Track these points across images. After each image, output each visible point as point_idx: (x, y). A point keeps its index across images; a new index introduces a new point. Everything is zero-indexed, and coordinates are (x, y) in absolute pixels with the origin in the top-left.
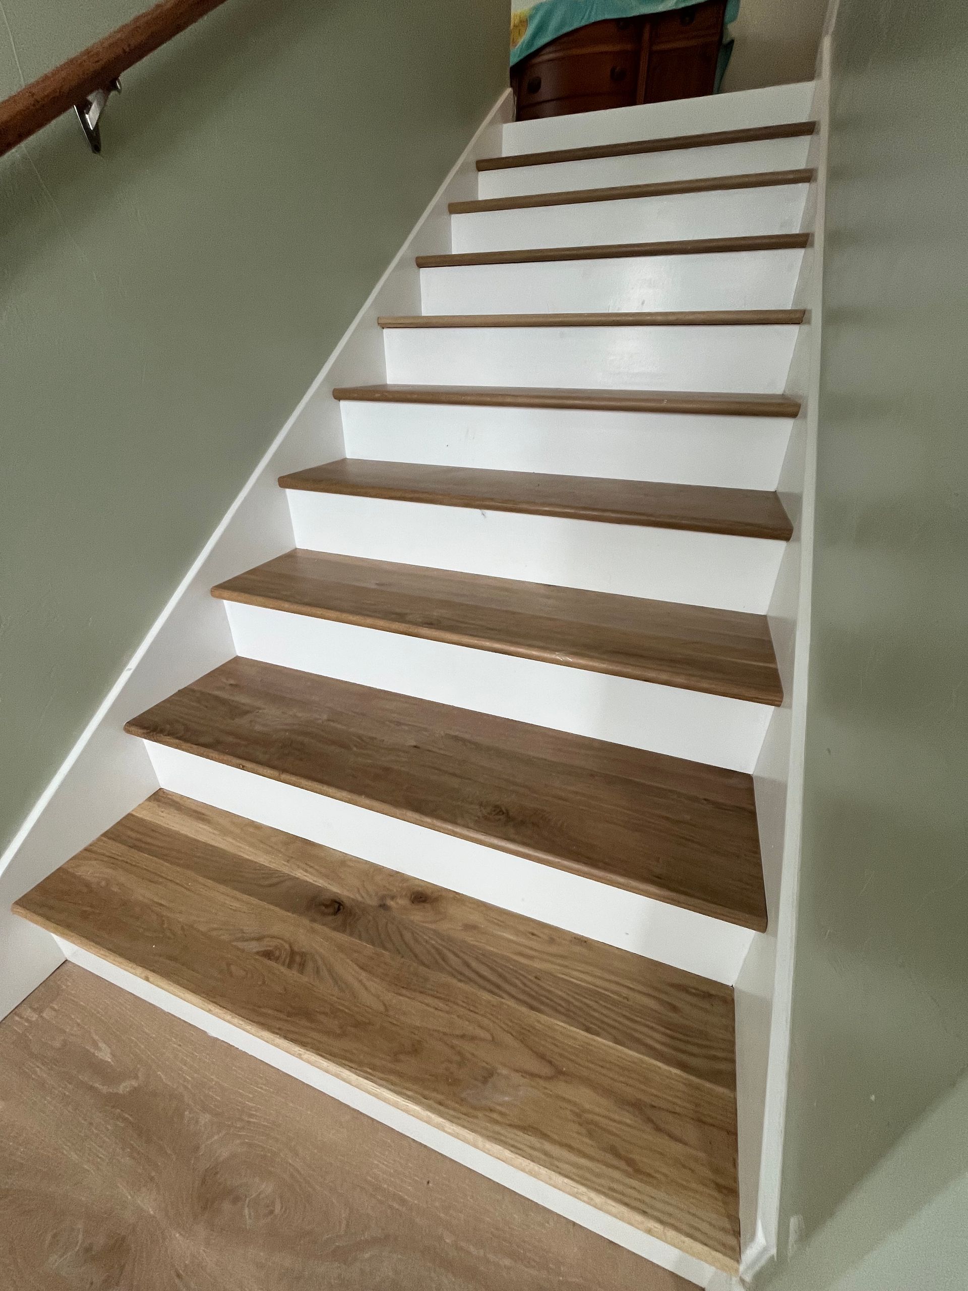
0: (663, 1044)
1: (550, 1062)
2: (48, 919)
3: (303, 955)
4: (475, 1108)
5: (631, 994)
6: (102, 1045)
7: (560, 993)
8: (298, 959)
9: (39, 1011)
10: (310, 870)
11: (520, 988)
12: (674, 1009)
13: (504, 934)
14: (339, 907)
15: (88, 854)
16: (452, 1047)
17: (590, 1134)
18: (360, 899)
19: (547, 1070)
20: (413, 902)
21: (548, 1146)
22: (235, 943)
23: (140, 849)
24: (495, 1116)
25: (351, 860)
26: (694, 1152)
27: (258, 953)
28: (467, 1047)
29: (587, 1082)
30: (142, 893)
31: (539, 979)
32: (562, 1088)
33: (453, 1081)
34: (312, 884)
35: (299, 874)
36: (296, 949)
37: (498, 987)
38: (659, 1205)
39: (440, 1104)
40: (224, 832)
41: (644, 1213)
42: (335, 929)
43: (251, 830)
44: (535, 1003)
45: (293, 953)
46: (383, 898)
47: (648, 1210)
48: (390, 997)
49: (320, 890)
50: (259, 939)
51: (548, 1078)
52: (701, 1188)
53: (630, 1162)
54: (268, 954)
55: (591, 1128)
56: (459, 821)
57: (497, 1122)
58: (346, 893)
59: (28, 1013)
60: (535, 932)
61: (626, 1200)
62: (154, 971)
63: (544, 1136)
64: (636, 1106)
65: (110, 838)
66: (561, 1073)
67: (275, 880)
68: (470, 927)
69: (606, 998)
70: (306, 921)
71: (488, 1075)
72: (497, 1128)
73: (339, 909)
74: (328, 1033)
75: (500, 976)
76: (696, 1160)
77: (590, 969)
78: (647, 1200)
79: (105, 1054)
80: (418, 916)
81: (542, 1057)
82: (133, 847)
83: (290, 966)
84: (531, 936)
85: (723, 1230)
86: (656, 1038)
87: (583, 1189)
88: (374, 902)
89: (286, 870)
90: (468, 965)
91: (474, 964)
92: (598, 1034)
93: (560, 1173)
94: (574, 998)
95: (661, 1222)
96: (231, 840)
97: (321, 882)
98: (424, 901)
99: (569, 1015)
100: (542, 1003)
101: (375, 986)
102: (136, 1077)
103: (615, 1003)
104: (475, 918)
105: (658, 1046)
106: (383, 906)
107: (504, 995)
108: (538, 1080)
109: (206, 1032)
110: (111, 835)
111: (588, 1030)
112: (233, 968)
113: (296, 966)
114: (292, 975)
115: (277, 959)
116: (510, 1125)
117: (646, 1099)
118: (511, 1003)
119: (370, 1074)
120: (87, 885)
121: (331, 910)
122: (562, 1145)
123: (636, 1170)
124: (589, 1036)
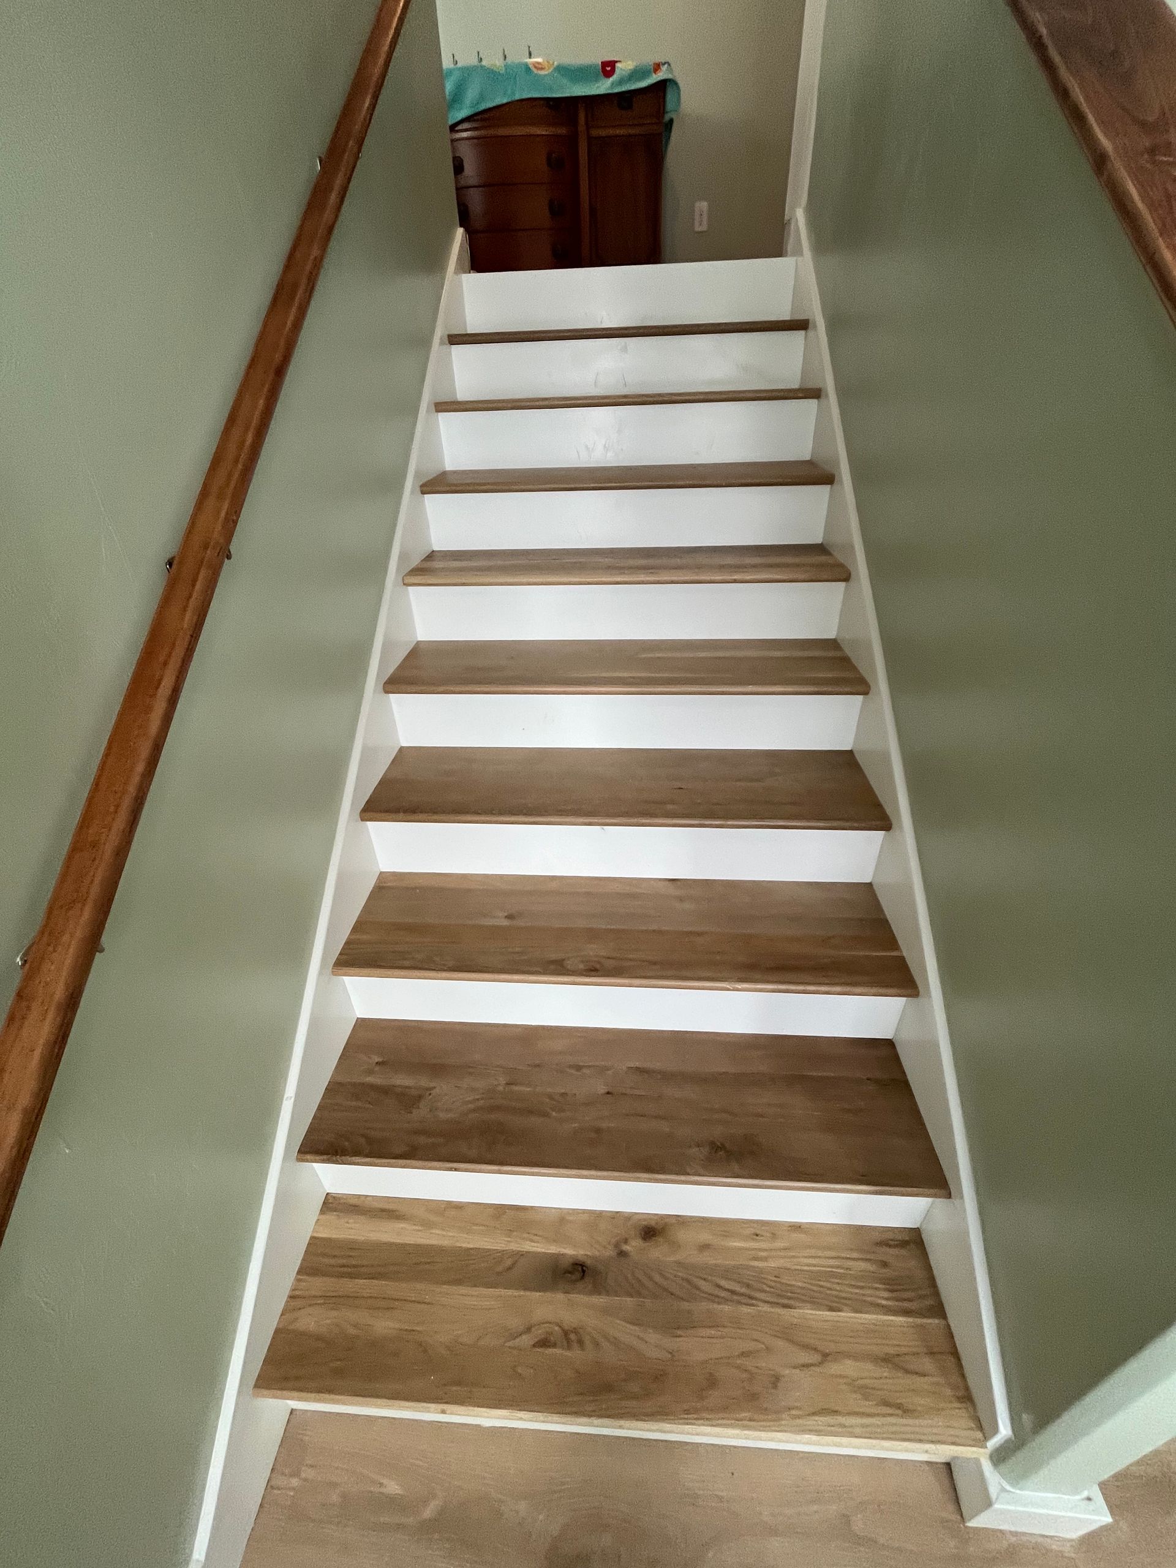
0: (887, 1299)
1: (815, 1349)
2: (301, 1390)
3: (575, 1331)
4: (777, 1412)
5: (851, 1263)
6: (385, 1481)
7: (800, 1284)
8: (572, 1336)
9: (295, 1474)
10: (535, 1238)
11: (768, 1292)
12: (885, 1264)
13: (735, 1244)
14: (583, 1269)
15: (298, 1303)
16: (738, 1367)
17: (866, 1398)
18: (597, 1253)
19: (815, 1358)
20: (645, 1240)
21: (841, 1419)
22: (507, 1344)
23: (351, 1276)
24: (794, 1412)
25: (569, 1214)
26: (935, 1379)
27: (534, 1346)
28: (748, 1363)
29: (848, 1355)
30: (384, 1325)
31: (779, 1278)
32: (834, 1368)
33: (753, 1397)
34: (545, 1253)
35: (529, 1247)
36: (566, 1328)
37: (751, 1298)
38: (927, 1430)
39: (750, 1420)
40: (427, 1225)
41: (920, 1441)
42: (591, 1293)
43: (453, 1213)
44: (785, 1301)
45: (566, 1333)
46: (617, 1245)
47: (922, 1437)
48: (669, 1343)
49: (556, 1258)
50: (528, 1330)
51: (820, 1363)
52: (950, 1405)
53: (899, 1406)
54: (544, 1343)
55: (865, 1392)
56: (688, 1170)
57: (799, 1417)
58: (582, 1252)
59: (281, 1481)
60: (758, 1232)
61: (904, 1436)
62: (446, 1403)
63: (835, 1412)
64: (886, 1360)
65: (308, 1274)
66: (825, 1355)
67: (509, 1262)
68: (705, 1247)
69: (833, 1275)
70: (560, 1296)
71: (776, 1380)
72: (799, 1421)
73: (584, 1271)
74: (635, 1397)
75: (748, 1286)
76: (938, 1384)
77: (813, 1252)
78: (917, 1429)
79: (393, 1487)
80: (657, 1252)
81: (806, 1347)
82: (342, 1276)
83: (569, 1347)
84: (755, 1237)
85: (971, 1429)
86: (882, 1297)
87: (874, 1442)
88: (610, 1252)
89: (514, 1247)
90: (719, 1286)
91: (723, 1283)
92: (840, 1310)
93: (856, 1437)
94: (811, 1284)
95: (932, 1442)
96: (437, 1232)
97: (553, 1249)
98: (654, 1235)
99: (815, 1303)
100: (790, 1298)
101: (653, 1337)
102: (434, 1496)
103: (841, 1276)
104: (705, 1237)
105: (884, 1302)
106: (622, 1254)
107: (759, 1303)
108: (812, 1368)
109: (479, 1425)
110: (307, 1269)
111: (831, 1309)
112: (519, 1370)
113: (575, 1345)
114: (575, 1355)
115: (554, 1345)
116: (809, 1415)
117: (892, 1351)
118: (766, 1308)
119: (687, 1419)
120: (319, 1338)
121: (578, 1275)
122: (850, 1414)
123: (906, 1411)
124: (834, 1314)
